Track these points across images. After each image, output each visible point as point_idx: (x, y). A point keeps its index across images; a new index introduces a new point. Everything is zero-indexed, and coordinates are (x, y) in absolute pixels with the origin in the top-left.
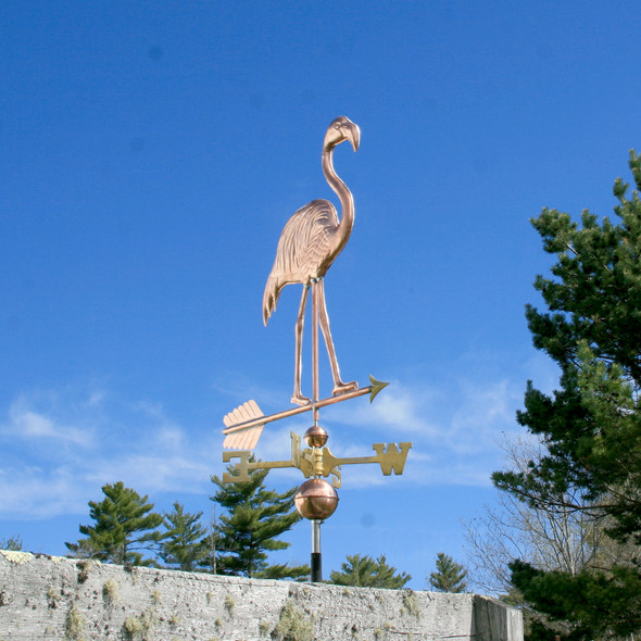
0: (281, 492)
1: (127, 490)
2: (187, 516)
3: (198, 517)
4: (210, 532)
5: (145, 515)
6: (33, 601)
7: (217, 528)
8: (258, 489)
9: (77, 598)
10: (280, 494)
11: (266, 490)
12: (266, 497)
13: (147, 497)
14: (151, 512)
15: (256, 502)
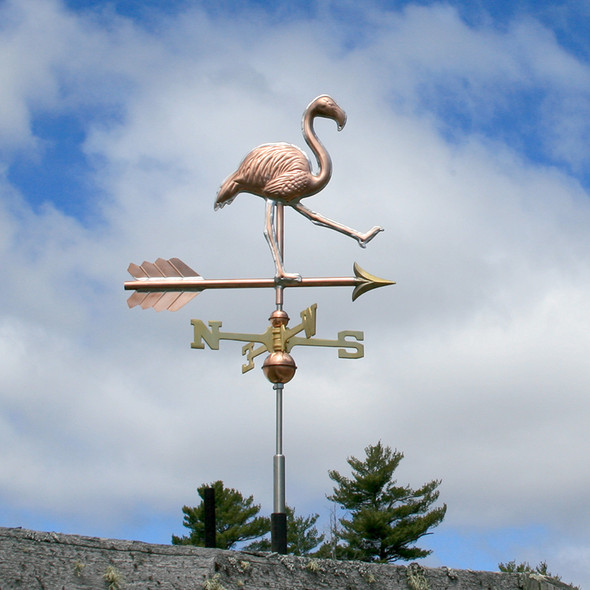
0: (417, 487)
1: (227, 490)
2: (300, 522)
3: (314, 521)
4: (329, 538)
5: (251, 520)
7: (337, 534)
8: (386, 485)
10: (415, 489)
11: (397, 486)
12: (399, 493)
13: (251, 498)
14: (258, 515)
15: (386, 499)
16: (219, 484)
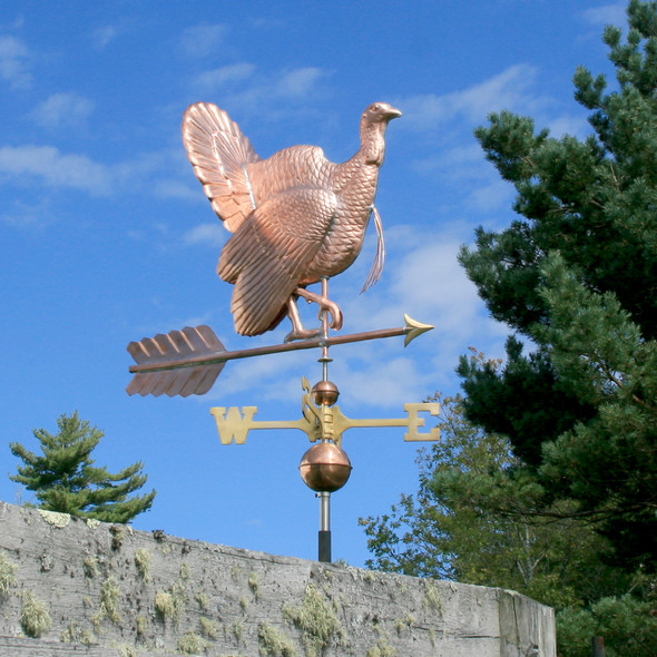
6: (72, 568)
9: (111, 567)
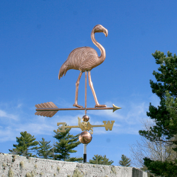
0: (75, 135)
1: (28, 134)
2: (46, 142)
4: (53, 147)
5: (33, 141)
7: (55, 146)
8: (67, 134)
9: (12, 166)
11: (70, 134)
12: (70, 137)
13: (34, 136)
14: (35, 140)
15: (67, 138)
16: (25, 132)
